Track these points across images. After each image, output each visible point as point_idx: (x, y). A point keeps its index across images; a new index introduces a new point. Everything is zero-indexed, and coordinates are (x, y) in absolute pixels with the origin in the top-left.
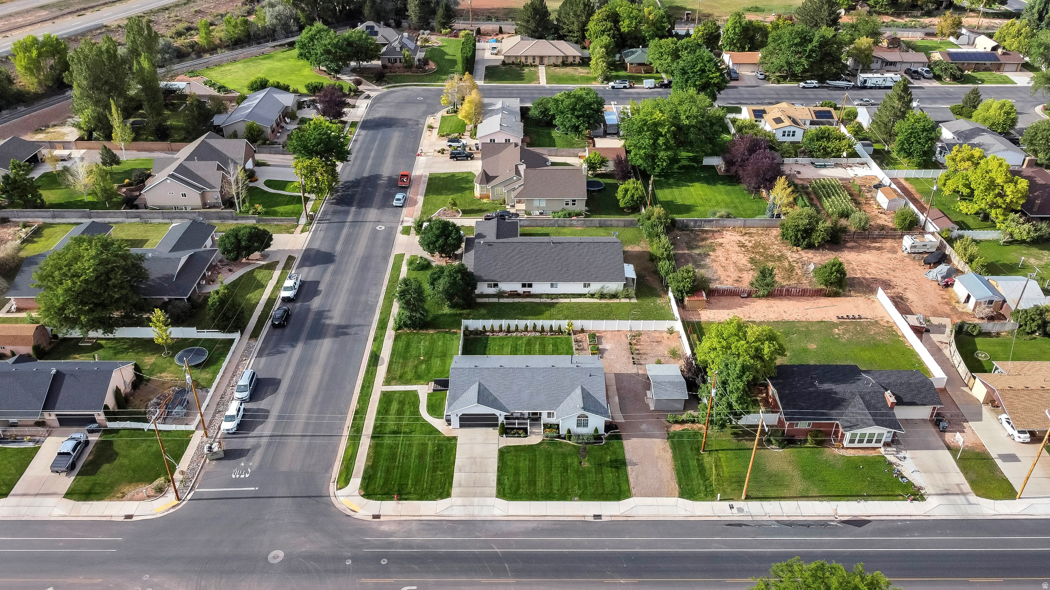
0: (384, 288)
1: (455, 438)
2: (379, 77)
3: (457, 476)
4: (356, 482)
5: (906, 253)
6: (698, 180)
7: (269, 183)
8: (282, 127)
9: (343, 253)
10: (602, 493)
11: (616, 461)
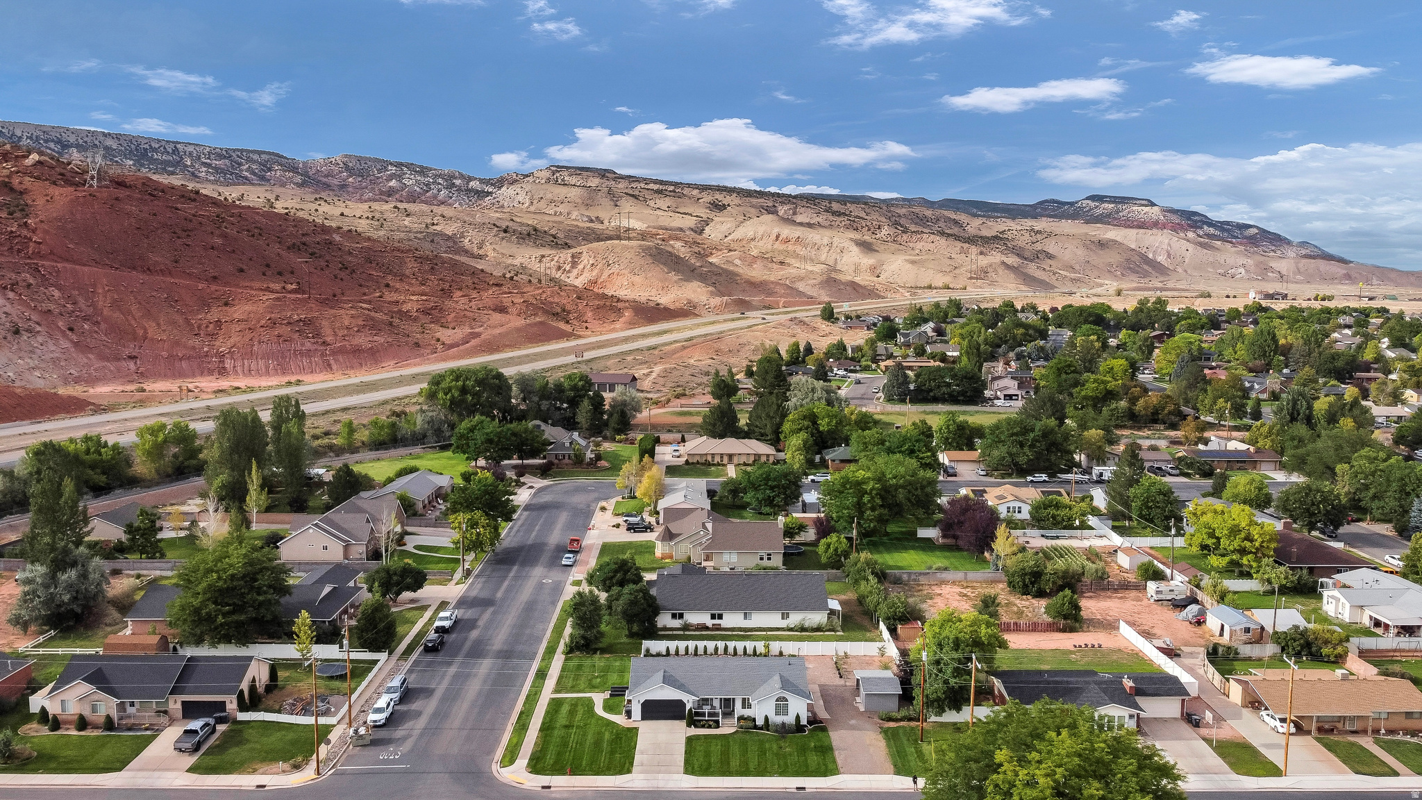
0: (552, 625)
1: (637, 729)
2: (544, 472)
3: (637, 758)
4: (522, 762)
5: (1152, 600)
6: (913, 548)
7: (417, 547)
8: (434, 507)
9: (504, 599)
10: (806, 771)
11: (822, 747)
